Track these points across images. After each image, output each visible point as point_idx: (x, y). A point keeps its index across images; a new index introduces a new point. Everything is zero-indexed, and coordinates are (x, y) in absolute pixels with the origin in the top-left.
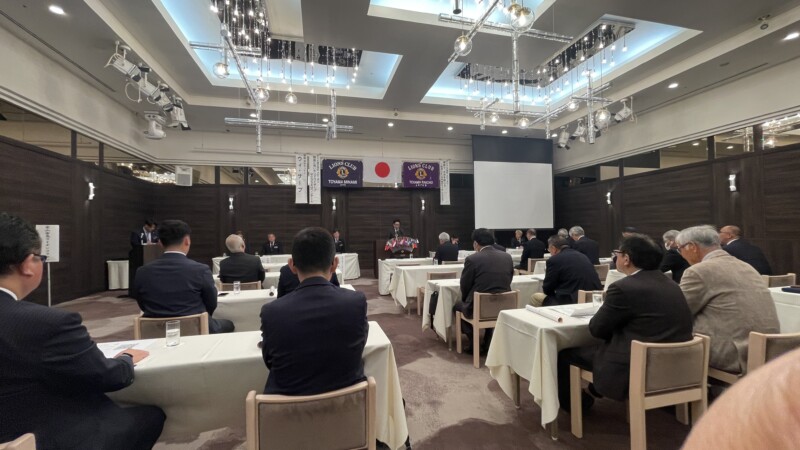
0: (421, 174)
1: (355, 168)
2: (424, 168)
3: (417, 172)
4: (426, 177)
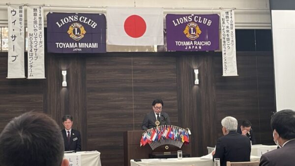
0: (192, 32)
1: (94, 25)
2: (197, 23)
3: (187, 28)
4: (200, 35)
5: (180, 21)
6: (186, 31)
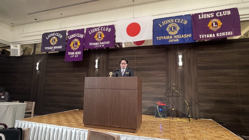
1: (61, 37)
2: (103, 31)
3: (96, 35)
4: (104, 38)
5: (93, 31)
6: (96, 37)
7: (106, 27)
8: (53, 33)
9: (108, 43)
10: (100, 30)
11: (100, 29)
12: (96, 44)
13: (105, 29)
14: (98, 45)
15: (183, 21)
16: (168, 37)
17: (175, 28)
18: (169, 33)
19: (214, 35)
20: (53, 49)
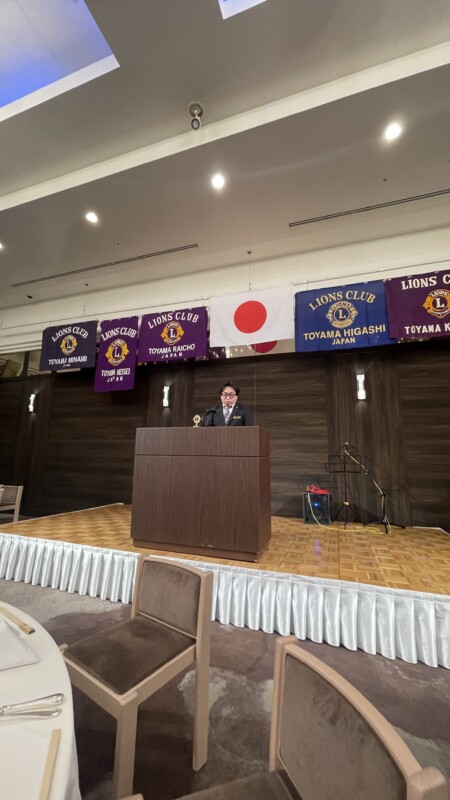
1: (86, 335)
2: (180, 321)
3: (166, 330)
4: (182, 337)
5: (158, 321)
6: (164, 335)
7: (186, 311)
8: (67, 326)
9: (191, 347)
10: (174, 320)
11: (174, 316)
12: (165, 351)
13: (186, 315)
14: (169, 354)
15: (365, 295)
16: (330, 334)
17: (345, 312)
18: (334, 324)
19: (438, 329)
20: (67, 363)
